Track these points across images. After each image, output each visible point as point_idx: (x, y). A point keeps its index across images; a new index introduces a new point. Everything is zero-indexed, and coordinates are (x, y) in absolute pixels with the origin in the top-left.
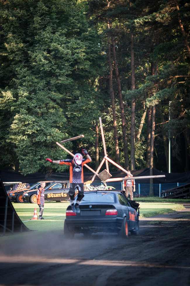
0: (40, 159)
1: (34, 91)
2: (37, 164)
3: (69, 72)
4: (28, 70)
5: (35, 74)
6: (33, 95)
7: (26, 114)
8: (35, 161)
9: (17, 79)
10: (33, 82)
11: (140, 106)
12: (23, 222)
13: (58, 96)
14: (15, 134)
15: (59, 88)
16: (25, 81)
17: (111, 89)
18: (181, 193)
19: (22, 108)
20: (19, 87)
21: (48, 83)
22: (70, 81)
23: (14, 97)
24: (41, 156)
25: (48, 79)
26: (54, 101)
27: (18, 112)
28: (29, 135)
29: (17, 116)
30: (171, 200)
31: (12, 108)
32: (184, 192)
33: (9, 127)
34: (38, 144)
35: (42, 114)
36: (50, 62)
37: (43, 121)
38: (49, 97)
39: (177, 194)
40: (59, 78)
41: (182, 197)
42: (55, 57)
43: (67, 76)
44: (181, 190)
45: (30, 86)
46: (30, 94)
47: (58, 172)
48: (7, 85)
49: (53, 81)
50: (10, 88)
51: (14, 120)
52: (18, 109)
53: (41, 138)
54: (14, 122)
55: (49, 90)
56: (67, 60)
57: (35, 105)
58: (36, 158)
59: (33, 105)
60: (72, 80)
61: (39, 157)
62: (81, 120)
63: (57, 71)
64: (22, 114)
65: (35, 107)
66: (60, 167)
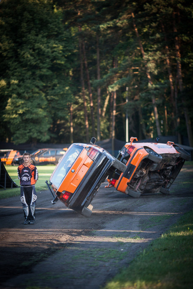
0: (29, 132)
1: (23, 80)
2: (26, 136)
3: (50, 66)
4: (18, 64)
5: (24, 67)
6: (21, 83)
7: (17, 98)
8: (25, 134)
9: (10, 70)
10: (22, 73)
11: (104, 91)
12: (13, 180)
13: (42, 84)
14: (9, 114)
15: (42, 78)
16: (16, 72)
17: (82, 78)
19: (13, 93)
20: (11, 77)
21: (34, 74)
22: (49, 73)
24: (30, 130)
25: (33, 70)
26: (38, 87)
27: (11, 96)
28: (20, 114)
29: (10, 100)
31: (6, 92)
33: (4, 109)
34: (27, 121)
35: (29, 98)
36: (35, 58)
37: (30, 103)
38: (34, 84)
40: (42, 70)
42: (39, 54)
43: (49, 68)
45: (20, 76)
46: (19, 82)
47: (42, 141)
48: (2, 75)
49: (38, 72)
50: (4, 78)
51: (7, 103)
52: (10, 94)
53: (28, 116)
54: (8, 105)
55: (34, 79)
56: (48, 57)
58: (26, 132)
59: (21, 91)
60: (51, 72)
61: (28, 131)
62: (59, 102)
63: (41, 64)
64: (14, 98)
65: (24, 92)
66: (43, 137)
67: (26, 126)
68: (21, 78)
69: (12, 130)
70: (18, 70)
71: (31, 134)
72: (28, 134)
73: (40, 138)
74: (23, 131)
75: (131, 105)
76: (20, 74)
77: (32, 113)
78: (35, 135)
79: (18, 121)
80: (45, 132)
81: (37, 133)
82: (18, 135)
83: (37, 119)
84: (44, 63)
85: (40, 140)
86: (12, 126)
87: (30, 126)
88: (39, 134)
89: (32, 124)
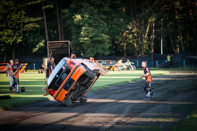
0: (96, 50)
1: (92, 15)
2: (94, 52)
3: (110, 5)
4: (89, 4)
5: (93, 6)
6: (91, 17)
7: (88, 27)
8: (94, 50)
9: (84, 8)
10: (92, 10)
11: (146, 22)
13: (104, 17)
14: (83, 37)
15: (105, 13)
16: (87, 10)
17: (131, 13)
18: (168, 66)
19: (86, 23)
20: (85, 13)
21: (99, 10)
22: (110, 9)
23: (82, 18)
24: (97, 48)
25: (99, 8)
26: (102, 19)
27: (84, 26)
28: (90, 37)
29: (84, 28)
30: (163, 69)
31: (81, 23)
32: (169, 65)
33: (80, 34)
34: (94, 42)
35: (96, 26)
37: (97, 30)
38: (99, 17)
39: (166, 66)
40: (105, 8)
41: (168, 68)
43: (109, 7)
44: (168, 64)
45: (90, 12)
46: (90, 16)
48: (78, 11)
49: (102, 9)
50: (79, 14)
51: (82, 30)
52: (84, 24)
53: (95, 39)
54: (83, 31)
55: (100, 14)
57: (93, 22)
58: (94, 49)
59: (91, 22)
60: (111, 9)
61: (96, 48)
62: (116, 29)
63: (104, 4)
64: (86, 27)
65: (93, 23)
66: (106, 53)
67: (95, 45)
68: (91, 13)
69: (85, 48)
70: (89, 8)
71: (98, 50)
72: (95, 51)
73: (104, 53)
74: (92, 49)
75: (164, 31)
76: (90, 11)
77: (98, 37)
78: (101, 51)
79: (89, 42)
80: (107, 49)
81: (102, 50)
82: (89, 51)
83: (102, 41)
84: (106, 3)
85: (104, 54)
86: (85, 46)
87: (97, 45)
88: (103, 51)
89: (98, 44)
